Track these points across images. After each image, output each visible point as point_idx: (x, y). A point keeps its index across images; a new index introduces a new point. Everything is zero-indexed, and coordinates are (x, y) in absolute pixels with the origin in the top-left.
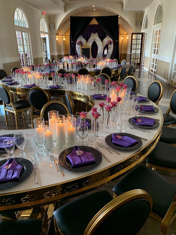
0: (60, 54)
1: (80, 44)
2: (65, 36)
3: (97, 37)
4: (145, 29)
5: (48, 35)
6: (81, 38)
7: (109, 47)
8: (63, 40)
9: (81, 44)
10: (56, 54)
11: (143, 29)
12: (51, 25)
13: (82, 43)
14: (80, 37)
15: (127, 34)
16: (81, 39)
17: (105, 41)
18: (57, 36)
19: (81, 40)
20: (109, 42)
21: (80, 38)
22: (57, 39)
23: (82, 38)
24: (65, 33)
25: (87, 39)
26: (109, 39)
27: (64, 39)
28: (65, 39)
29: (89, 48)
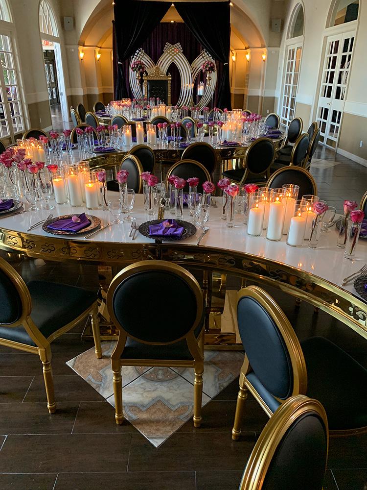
0: (89, 93)
1: (139, 70)
2: (101, 48)
3: (179, 54)
4: (291, 38)
5: (59, 44)
6: (140, 55)
7: (207, 78)
8: (96, 59)
9: (141, 70)
10: (80, 92)
11: (287, 39)
12: (66, 20)
13: (143, 66)
14: (137, 51)
15: (246, 49)
16: (141, 57)
17: (198, 63)
18: (81, 48)
19: (141, 59)
20: (209, 66)
21: (138, 55)
22: (82, 55)
23: (142, 54)
24: (100, 40)
25: (155, 58)
26: (207, 58)
27: (98, 56)
28: (100, 55)
29: (167, 81)
